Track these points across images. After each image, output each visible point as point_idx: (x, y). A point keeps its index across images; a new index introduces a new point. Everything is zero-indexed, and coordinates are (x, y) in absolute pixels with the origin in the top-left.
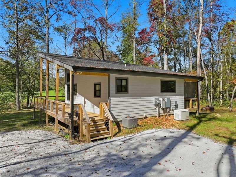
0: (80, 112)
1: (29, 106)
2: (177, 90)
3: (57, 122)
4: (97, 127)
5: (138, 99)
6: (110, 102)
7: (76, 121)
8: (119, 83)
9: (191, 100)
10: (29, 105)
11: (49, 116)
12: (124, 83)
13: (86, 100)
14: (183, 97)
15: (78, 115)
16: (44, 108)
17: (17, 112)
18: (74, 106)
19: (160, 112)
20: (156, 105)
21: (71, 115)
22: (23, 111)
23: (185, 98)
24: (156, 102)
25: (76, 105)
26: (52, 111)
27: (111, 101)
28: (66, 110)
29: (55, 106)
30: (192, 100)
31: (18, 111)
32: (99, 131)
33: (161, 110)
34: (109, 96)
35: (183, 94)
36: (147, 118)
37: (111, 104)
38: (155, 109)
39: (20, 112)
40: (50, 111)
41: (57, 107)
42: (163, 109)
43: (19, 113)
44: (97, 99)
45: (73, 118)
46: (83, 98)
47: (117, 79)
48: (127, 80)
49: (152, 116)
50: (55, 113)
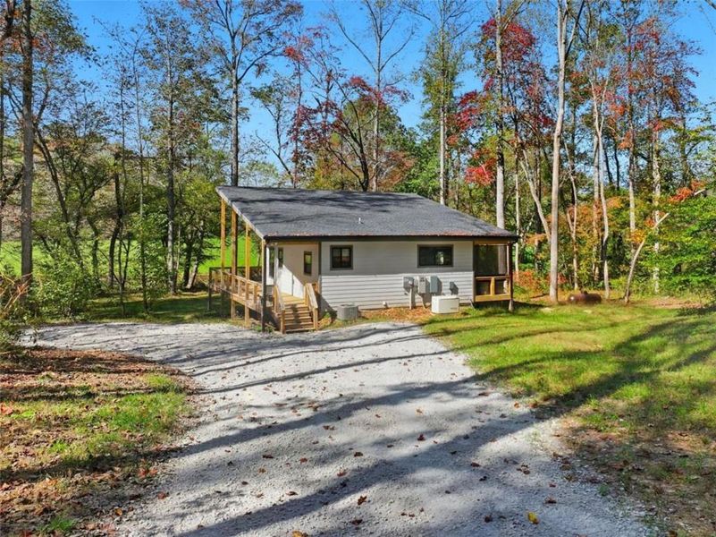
0: (274, 296)
1: (189, 286)
2: (455, 261)
3: (247, 311)
4: (297, 316)
5: (372, 278)
6: (321, 283)
7: (270, 308)
8: (337, 254)
9: (493, 279)
10: (190, 281)
11: (236, 302)
12: (345, 254)
13: (295, 278)
14: (471, 274)
15: (272, 299)
16: (228, 289)
17: (170, 297)
18: (268, 288)
19: (416, 301)
20: (407, 288)
21: (264, 300)
22: (183, 297)
23: (475, 276)
24: (405, 283)
25: (270, 286)
26: (240, 295)
27: (323, 281)
28: (258, 293)
29: (245, 287)
30: (496, 281)
31: (174, 297)
32: (299, 322)
33: (417, 296)
34: (320, 273)
35: (472, 268)
36: (388, 308)
37: (323, 285)
38: (406, 294)
39: (177, 298)
40: (237, 295)
41: (248, 289)
42: (422, 295)
43: (175, 300)
44: (307, 277)
45: (265, 303)
46: (291, 274)
47: (333, 249)
48: (350, 249)
49: (399, 305)
50: (244, 298)
